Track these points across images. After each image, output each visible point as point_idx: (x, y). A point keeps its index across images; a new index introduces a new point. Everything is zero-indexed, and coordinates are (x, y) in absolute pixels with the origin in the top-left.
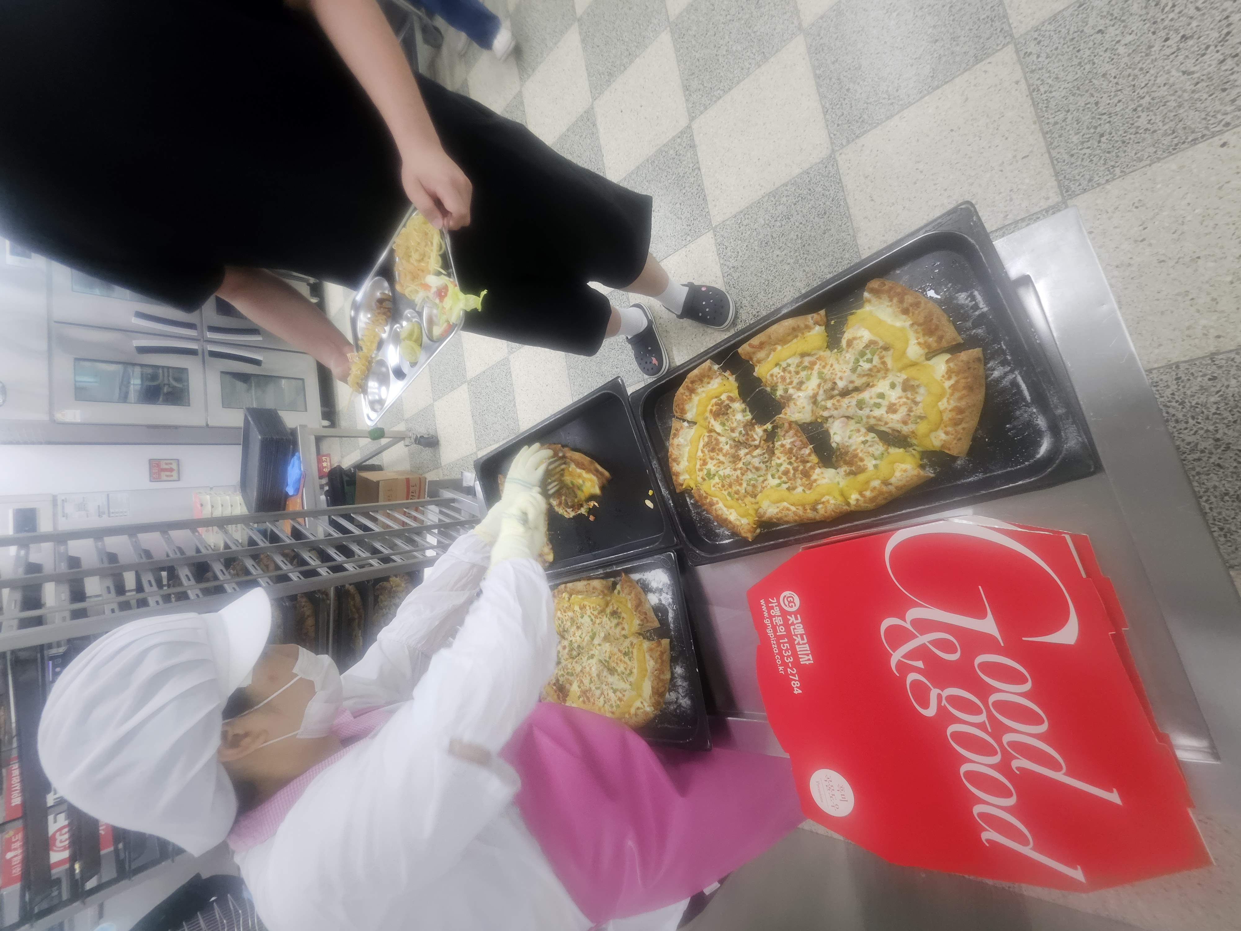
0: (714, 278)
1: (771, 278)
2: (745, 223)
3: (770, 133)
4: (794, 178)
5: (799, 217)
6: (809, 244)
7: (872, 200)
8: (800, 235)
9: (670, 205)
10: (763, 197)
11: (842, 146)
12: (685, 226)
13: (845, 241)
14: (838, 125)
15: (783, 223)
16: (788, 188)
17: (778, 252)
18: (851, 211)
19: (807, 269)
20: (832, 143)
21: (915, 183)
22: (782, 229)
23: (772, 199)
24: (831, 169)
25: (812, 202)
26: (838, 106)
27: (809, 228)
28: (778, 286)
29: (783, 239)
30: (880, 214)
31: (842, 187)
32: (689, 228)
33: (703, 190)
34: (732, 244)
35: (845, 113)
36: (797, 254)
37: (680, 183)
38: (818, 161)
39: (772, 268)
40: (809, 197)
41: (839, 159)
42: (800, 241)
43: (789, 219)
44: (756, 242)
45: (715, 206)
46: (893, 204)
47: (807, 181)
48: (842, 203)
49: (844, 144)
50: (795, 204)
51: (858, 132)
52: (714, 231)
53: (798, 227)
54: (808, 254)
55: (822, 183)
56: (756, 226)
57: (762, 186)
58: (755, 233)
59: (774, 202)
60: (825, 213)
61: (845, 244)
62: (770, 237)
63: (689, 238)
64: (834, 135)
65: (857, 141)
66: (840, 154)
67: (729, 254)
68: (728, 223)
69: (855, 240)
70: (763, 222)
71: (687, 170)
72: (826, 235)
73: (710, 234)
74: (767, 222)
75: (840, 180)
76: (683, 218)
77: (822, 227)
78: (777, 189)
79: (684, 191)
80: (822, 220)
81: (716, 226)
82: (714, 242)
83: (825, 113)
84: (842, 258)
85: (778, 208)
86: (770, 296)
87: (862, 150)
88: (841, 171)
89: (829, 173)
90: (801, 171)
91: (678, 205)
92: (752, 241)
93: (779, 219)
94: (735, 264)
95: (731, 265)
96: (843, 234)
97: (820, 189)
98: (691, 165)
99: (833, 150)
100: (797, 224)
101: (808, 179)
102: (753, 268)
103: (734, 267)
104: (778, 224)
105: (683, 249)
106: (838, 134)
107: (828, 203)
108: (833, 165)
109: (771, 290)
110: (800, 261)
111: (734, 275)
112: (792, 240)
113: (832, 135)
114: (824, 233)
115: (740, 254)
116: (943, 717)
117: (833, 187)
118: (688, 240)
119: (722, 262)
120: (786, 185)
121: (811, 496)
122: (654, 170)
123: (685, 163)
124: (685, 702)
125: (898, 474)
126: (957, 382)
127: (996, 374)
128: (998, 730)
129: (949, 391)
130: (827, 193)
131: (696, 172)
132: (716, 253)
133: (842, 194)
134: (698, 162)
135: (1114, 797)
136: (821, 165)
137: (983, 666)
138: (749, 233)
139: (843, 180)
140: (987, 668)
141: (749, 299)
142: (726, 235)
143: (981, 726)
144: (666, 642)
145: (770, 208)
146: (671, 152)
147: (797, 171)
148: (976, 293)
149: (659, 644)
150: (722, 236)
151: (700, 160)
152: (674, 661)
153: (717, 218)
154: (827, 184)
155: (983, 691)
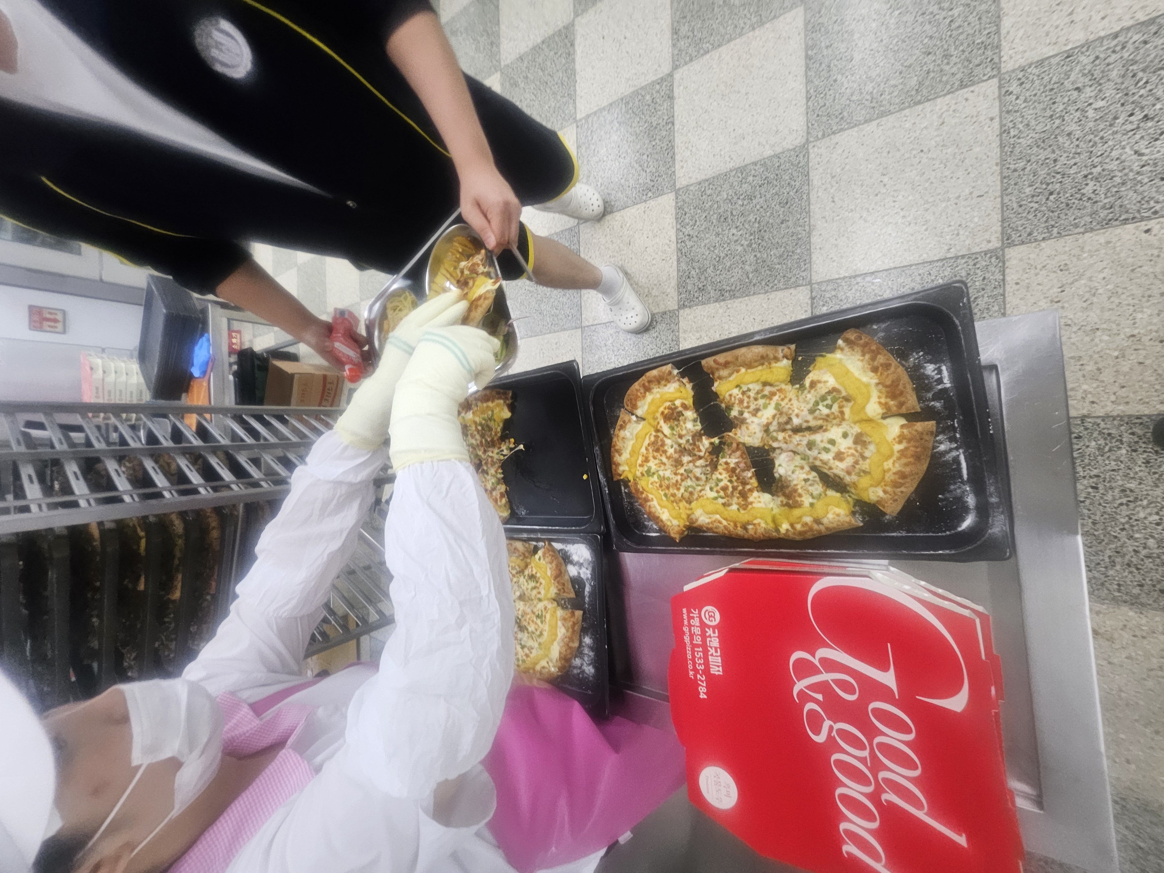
0: (668, 242)
1: (722, 255)
2: (709, 192)
3: (750, 106)
4: (764, 159)
5: (762, 201)
6: (765, 231)
7: (833, 202)
8: (758, 219)
9: (637, 154)
10: (731, 171)
11: (817, 139)
12: (648, 181)
13: (800, 236)
14: (818, 116)
15: (745, 203)
16: (757, 168)
17: (734, 231)
18: (812, 207)
19: (759, 255)
20: (808, 133)
21: (877, 195)
22: (742, 208)
23: (740, 175)
24: (801, 159)
25: (777, 188)
26: (822, 95)
27: (768, 214)
28: (728, 264)
29: (742, 219)
30: (837, 218)
31: (808, 180)
32: (652, 184)
33: (673, 147)
34: (692, 211)
35: (827, 104)
36: (752, 237)
37: (652, 133)
38: (791, 147)
39: (725, 246)
40: (775, 182)
41: (811, 151)
42: (757, 225)
43: (751, 200)
44: (715, 216)
45: (682, 167)
46: (852, 211)
47: (776, 165)
48: (805, 197)
49: (820, 136)
50: (760, 186)
51: (835, 128)
52: (676, 193)
53: (758, 210)
54: (762, 240)
55: (790, 171)
56: (718, 199)
57: (732, 159)
58: (716, 206)
59: (740, 179)
60: (787, 203)
61: (799, 239)
62: (729, 213)
63: (650, 194)
64: (812, 125)
65: (832, 136)
66: (814, 146)
67: (687, 221)
68: (692, 188)
69: (809, 237)
70: (725, 196)
71: (660, 121)
72: (783, 226)
73: (672, 196)
74: (730, 197)
75: (808, 173)
76: (648, 171)
77: (781, 216)
78: (746, 166)
79: (654, 143)
80: (783, 209)
81: (679, 189)
82: (674, 204)
83: (808, 99)
84: (793, 252)
85: (744, 186)
86: (718, 272)
87: (834, 148)
88: (810, 165)
89: (799, 163)
90: (773, 153)
91: (645, 157)
92: (711, 213)
93: (741, 197)
94: (691, 233)
95: (686, 233)
96: (799, 229)
97: (787, 178)
98: (666, 117)
99: (807, 140)
100: (758, 207)
101: (778, 164)
102: (708, 241)
103: (689, 235)
104: (740, 202)
105: (643, 204)
106: (816, 124)
107: (791, 193)
108: (804, 156)
109: (720, 267)
110: (754, 246)
111: (687, 243)
112: (750, 221)
113: (810, 125)
114: (782, 223)
115: (698, 223)
116: (831, 745)
117: (800, 178)
118: (649, 195)
119: (679, 227)
120: (755, 164)
121: (744, 516)
122: (627, 112)
123: (660, 113)
124: (590, 670)
125: (830, 516)
126: (906, 449)
127: (942, 447)
128: (876, 766)
129: (896, 455)
130: (793, 183)
131: (670, 125)
132: (674, 216)
133: (807, 187)
134: (673, 116)
135: (962, 840)
136: (792, 153)
137: (875, 711)
138: (710, 203)
139: (811, 174)
140: (880, 714)
141: (697, 271)
142: (687, 200)
143: (863, 760)
144: (579, 613)
145: (736, 184)
146: (648, 97)
147: (769, 152)
148: (944, 368)
149: (573, 614)
150: (684, 201)
151: (676, 114)
152: (584, 631)
153: (682, 181)
154: (795, 174)
155: (871, 732)
